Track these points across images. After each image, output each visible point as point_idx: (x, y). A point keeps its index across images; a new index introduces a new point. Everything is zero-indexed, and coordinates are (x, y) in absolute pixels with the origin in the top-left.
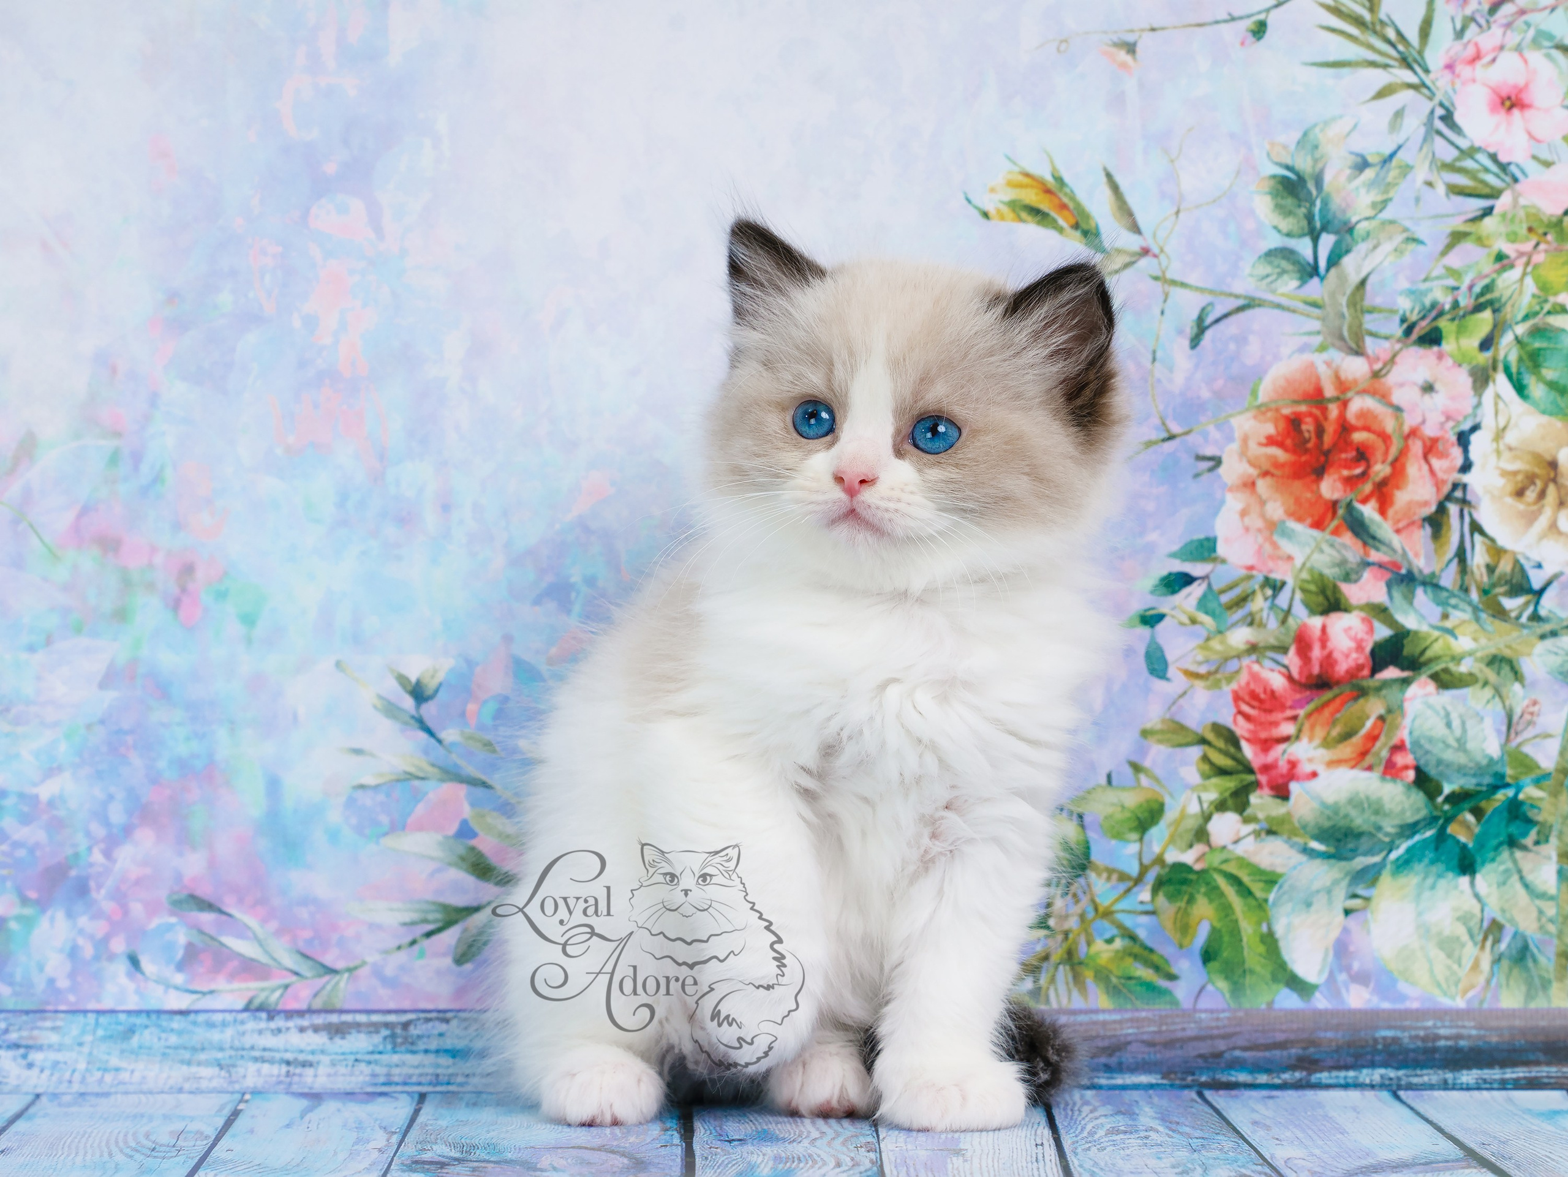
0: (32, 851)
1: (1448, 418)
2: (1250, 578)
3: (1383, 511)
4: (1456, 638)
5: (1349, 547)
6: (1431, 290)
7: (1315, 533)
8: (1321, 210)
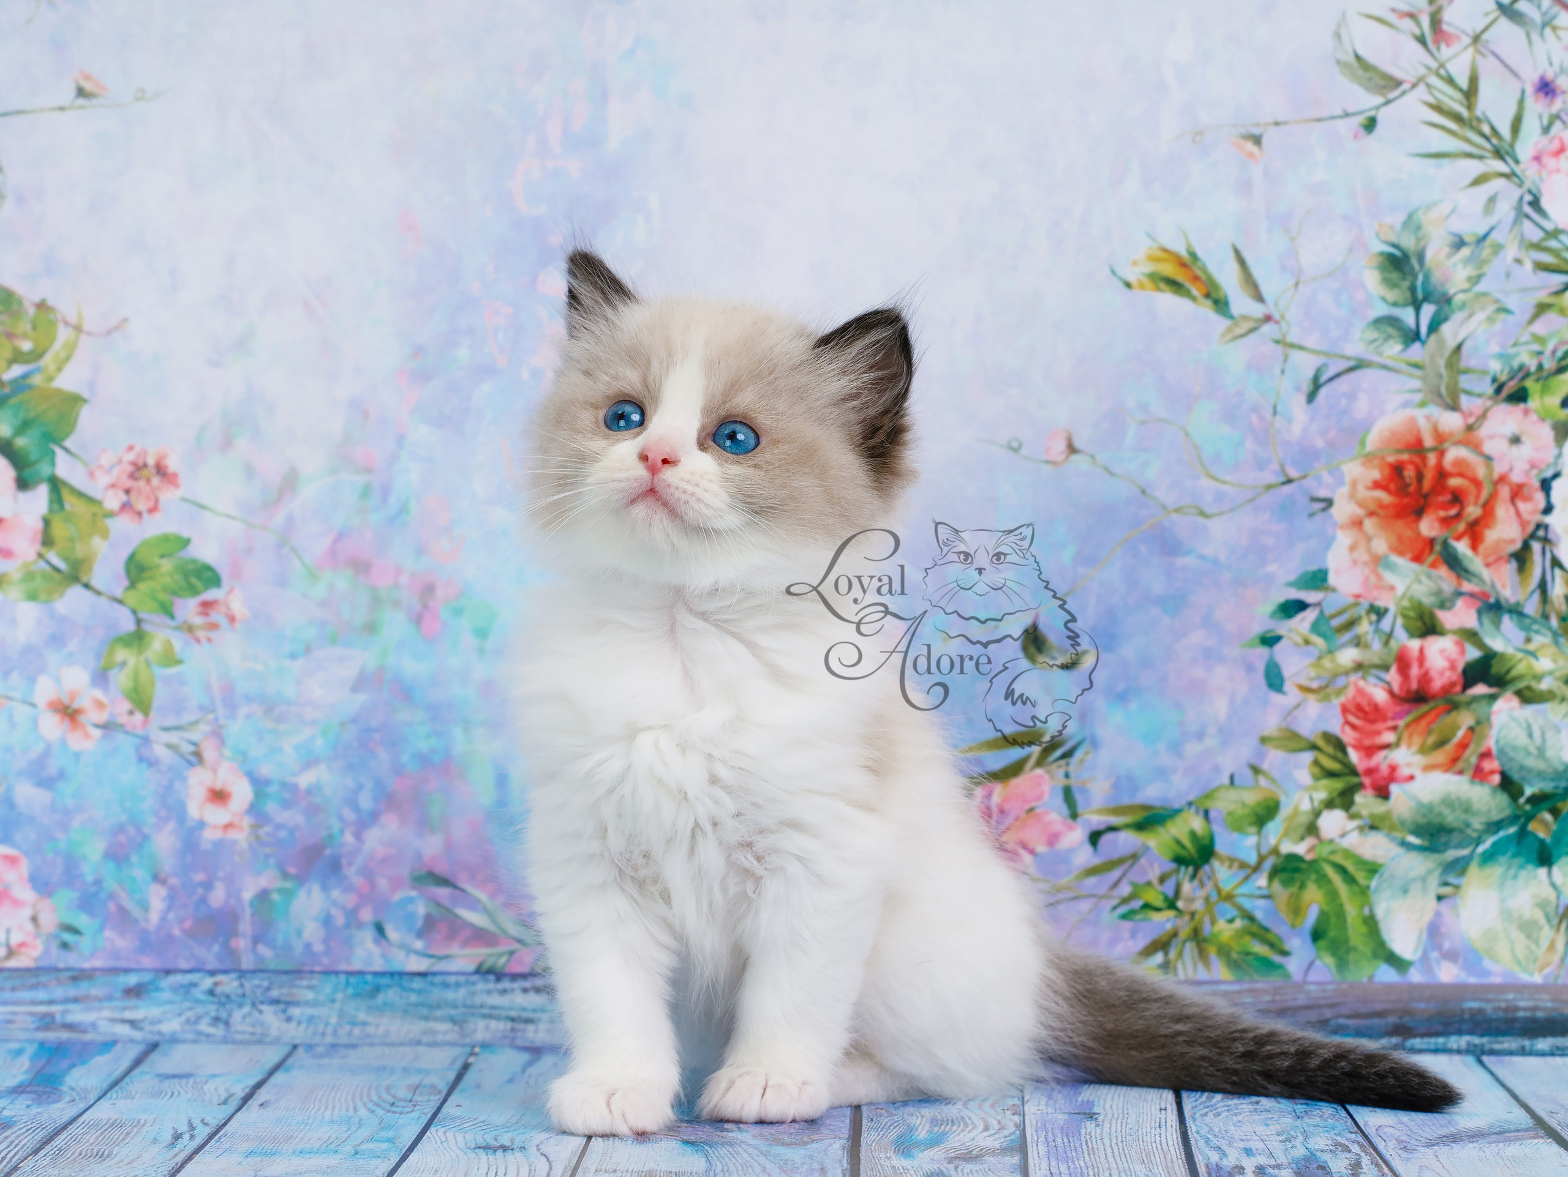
0: (292, 832)
1: (1533, 466)
2: (1356, 604)
3: (1474, 547)
4: (1536, 658)
5: (1445, 579)
6: (1517, 354)
7: (1415, 566)
8: (1423, 283)
